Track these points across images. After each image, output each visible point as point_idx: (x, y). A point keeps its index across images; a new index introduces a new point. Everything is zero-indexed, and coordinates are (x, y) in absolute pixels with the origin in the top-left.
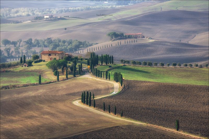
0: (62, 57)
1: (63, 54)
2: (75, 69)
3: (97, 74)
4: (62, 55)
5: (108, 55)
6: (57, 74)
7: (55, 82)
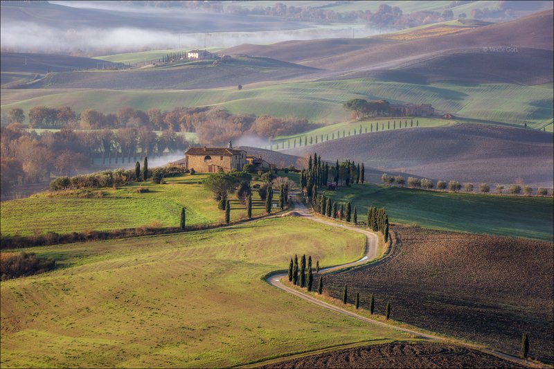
0: (238, 163)
1: (241, 157)
2: (270, 195)
3: (324, 209)
4: (238, 159)
5: (351, 163)
6: (225, 206)
7: (222, 225)
